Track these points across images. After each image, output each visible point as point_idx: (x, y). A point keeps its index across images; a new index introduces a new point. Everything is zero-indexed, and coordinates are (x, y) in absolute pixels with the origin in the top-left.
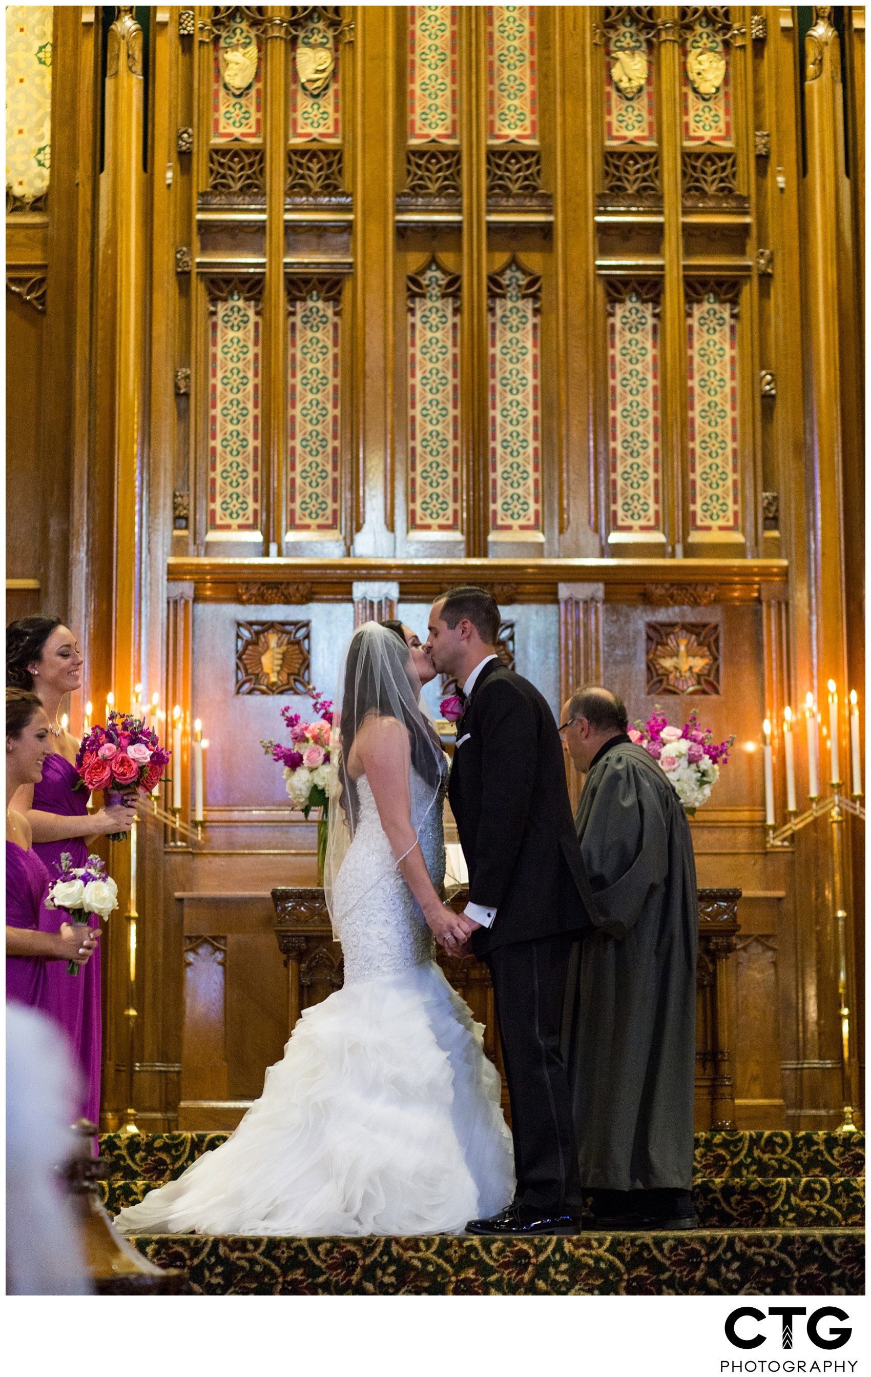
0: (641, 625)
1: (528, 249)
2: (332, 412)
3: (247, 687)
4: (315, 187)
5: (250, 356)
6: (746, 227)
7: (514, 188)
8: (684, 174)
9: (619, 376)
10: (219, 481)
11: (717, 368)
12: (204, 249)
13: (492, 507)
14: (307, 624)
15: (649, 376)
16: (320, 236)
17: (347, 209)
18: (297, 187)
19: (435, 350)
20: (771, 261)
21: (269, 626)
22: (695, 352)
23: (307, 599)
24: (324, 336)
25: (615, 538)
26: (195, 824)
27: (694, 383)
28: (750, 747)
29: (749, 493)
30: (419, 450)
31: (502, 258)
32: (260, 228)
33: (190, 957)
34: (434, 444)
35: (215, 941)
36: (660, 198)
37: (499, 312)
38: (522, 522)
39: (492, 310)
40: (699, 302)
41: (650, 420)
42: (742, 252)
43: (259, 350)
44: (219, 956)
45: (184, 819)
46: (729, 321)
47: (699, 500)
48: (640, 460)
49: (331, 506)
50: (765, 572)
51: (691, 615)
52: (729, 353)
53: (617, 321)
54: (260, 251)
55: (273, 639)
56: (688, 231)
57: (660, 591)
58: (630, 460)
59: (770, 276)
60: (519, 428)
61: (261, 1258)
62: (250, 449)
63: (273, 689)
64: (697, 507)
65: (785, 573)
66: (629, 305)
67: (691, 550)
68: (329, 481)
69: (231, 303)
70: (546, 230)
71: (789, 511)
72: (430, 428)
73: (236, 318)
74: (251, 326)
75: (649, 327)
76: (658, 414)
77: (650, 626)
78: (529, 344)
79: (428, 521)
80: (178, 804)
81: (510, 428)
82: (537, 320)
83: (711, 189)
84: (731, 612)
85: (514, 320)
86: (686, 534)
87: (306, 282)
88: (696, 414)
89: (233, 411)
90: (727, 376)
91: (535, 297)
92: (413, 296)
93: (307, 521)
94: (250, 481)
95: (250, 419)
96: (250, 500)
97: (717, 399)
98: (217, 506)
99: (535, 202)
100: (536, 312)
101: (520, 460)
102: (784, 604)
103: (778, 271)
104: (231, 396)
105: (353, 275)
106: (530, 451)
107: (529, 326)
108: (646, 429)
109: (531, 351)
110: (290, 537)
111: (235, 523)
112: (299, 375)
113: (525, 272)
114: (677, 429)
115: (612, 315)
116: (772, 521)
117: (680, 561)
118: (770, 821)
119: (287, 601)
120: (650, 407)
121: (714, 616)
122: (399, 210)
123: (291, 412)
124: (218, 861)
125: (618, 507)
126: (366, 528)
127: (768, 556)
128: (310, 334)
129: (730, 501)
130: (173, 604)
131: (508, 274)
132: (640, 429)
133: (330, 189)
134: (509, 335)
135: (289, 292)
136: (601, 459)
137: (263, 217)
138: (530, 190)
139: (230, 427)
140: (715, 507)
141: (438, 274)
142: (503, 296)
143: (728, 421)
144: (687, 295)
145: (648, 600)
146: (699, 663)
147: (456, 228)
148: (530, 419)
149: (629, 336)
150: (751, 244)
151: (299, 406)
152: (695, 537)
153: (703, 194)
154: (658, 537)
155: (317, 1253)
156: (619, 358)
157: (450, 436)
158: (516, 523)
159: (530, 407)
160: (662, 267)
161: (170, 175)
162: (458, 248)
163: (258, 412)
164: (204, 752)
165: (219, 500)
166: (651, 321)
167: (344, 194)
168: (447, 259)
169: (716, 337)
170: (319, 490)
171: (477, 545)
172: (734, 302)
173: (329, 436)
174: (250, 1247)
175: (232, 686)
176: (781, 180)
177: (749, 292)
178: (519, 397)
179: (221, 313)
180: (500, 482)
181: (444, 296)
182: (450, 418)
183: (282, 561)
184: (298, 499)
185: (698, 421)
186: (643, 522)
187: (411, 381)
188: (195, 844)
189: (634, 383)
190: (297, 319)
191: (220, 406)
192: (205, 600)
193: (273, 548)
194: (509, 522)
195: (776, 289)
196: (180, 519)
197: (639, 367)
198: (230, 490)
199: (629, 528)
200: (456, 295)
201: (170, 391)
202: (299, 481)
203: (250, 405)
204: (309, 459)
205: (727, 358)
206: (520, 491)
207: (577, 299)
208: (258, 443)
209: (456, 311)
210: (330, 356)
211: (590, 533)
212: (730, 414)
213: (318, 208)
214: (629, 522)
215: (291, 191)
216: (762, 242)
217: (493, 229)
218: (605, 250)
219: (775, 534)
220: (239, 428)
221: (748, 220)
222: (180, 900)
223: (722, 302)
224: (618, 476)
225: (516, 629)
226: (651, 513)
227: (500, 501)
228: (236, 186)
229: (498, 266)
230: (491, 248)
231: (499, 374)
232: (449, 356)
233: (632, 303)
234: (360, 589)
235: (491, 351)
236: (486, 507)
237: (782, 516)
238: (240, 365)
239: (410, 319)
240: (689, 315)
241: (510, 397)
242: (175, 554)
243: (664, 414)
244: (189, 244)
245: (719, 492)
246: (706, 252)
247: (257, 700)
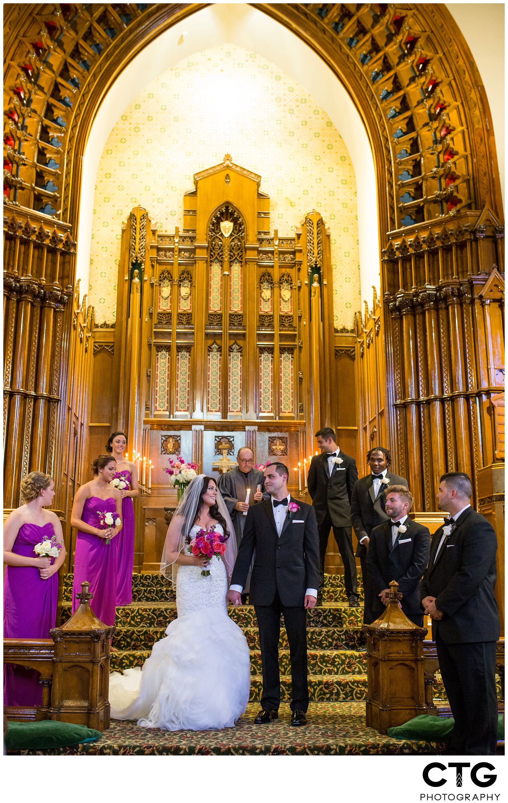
0: (267, 438)
1: (239, 340)
2: (188, 381)
3: (164, 452)
4: (185, 323)
5: (167, 366)
6: (296, 335)
7: (236, 324)
8: (280, 321)
9: (262, 372)
10: (158, 398)
11: (288, 371)
12: (155, 338)
13: (229, 406)
14: (180, 436)
15: (270, 373)
16: (185, 335)
17: (193, 329)
18: (180, 323)
19: (215, 366)
20: (302, 343)
21: (170, 436)
22: (282, 367)
23: (180, 429)
24: (186, 361)
25: (261, 414)
26: (149, 488)
27: (282, 375)
28: (296, 469)
29: (296, 403)
30: (210, 391)
31: (233, 342)
32: (170, 333)
33: (147, 524)
34: (214, 390)
35: (153, 520)
36: (274, 327)
37: (231, 356)
38: (237, 410)
39: (230, 355)
40: (283, 354)
41: (270, 384)
42: (294, 341)
43: (169, 365)
44: (155, 524)
45: (146, 487)
46: (291, 359)
47: (283, 405)
48: (267, 394)
49: (187, 405)
50: (300, 424)
51: (280, 434)
52: (291, 367)
53: (262, 358)
54: (170, 339)
55: (171, 440)
56: (281, 335)
57: (272, 428)
58: (265, 394)
59: (301, 347)
60: (236, 386)
61: (151, 614)
62: (166, 390)
63: (171, 453)
64: (282, 407)
65: (305, 424)
66: (265, 354)
67: (280, 418)
68: (187, 399)
69: (162, 352)
70: (244, 335)
71: (306, 408)
72: (213, 385)
73: (163, 356)
74: (167, 358)
75: (270, 360)
76: (272, 382)
77: (269, 437)
78: (239, 364)
79: (212, 410)
80: (144, 483)
81: (234, 386)
82: (241, 358)
83: (287, 325)
84: (291, 434)
85: (235, 358)
86: (279, 414)
87: (182, 347)
88: (282, 382)
89: (162, 380)
90: (290, 373)
91: (241, 352)
92: (209, 351)
93: (181, 409)
94: (166, 399)
95: (166, 382)
96: (166, 403)
97: (288, 379)
98: (157, 405)
99: (241, 327)
100: (241, 356)
101: (236, 394)
102: (304, 432)
103: (304, 346)
104: (162, 376)
105: (194, 346)
106: (239, 392)
107: (239, 359)
108: (269, 386)
109: (240, 366)
110: (177, 413)
111: (162, 409)
112: (179, 371)
113: (238, 346)
114: (277, 386)
115: (261, 357)
116: (302, 410)
117: (277, 420)
118: (300, 489)
119: (175, 430)
120: (270, 381)
121: (286, 435)
122: (206, 329)
123: (177, 381)
124: (155, 498)
125: (262, 407)
126: (196, 411)
127: (300, 420)
128: (182, 361)
129: (291, 405)
130: (145, 430)
131: (234, 346)
132: (268, 386)
133: (188, 323)
134: (234, 362)
135: (177, 350)
136: (257, 394)
137: (171, 330)
138: (240, 325)
139: (161, 385)
140: (287, 407)
141: (216, 346)
142: (233, 352)
143: (291, 385)
144: (280, 352)
145: (269, 431)
146: (282, 447)
147: (221, 334)
148: (239, 383)
149: (265, 362)
150: (297, 339)
151: (179, 379)
152: (281, 414)
153: (285, 326)
154: (272, 414)
155: (167, 612)
156: (262, 368)
157: (218, 387)
158: (235, 410)
159: (239, 380)
160: (274, 345)
161: (147, 319)
162: (222, 339)
163: (169, 381)
164: (152, 469)
165: (158, 403)
166: (271, 358)
167: (192, 325)
168: (218, 342)
169: (288, 363)
170: (184, 401)
171: (225, 416)
172: (292, 354)
173: (187, 387)
174: (148, 610)
175: (160, 452)
176: (304, 322)
177: (296, 351)
178: (236, 378)
179: (159, 355)
180: (231, 400)
181: (217, 351)
182: (218, 383)
183: (174, 419)
184: (179, 403)
185: (283, 384)
186: (268, 410)
187: (208, 373)
188: (149, 494)
189: (266, 374)
190: (179, 357)
191: (159, 379)
192: (154, 429)
193: (171, 416)
194: (233, 410)
195: (303, 350)
196: (147, 408)
197: (267, 370)
198: (161, 401)
199: (264, 412)
200: (220, 351)
201: (146, 375)
202: (179, 399)
203: (166, 379)
204: (182, 393)
205: (290, 368)
206: (236, 402)
207: (252, 352)
208: (168, 389)
209: (221, 355)
210: (188, 366)
211: (255, 413)
212: (291, 383)
213: (185, 328)
214: (264, 410)
215: (178, 324)
216: (299, 339)
217: (230, 334)
218: (259, 340)
219: (302, 414)
220: (164, 385)
221: (296, 333)
222: (145, 509)
223: (289, 354)
224: (262, 398)
225: (235, 438)
226: (270, 408)
227: (231, 404)
228: (164, 322)
229: (231, 344)
230: (230, 339)
231: (231, 372)
232: (219, 367)
233: (266, 354)
234: (194, 427)
235: (229, 366)
236: (227, 406)
237: (304, 409)
238: (164, 368)
239: (209, 357)
240: (281, 357)
241: (234, 378)
242: (145, 417)
243: (274, 383)
244: (151, 337)
245: (288, 403)
246: (285, 341)
247: (166, 455)
